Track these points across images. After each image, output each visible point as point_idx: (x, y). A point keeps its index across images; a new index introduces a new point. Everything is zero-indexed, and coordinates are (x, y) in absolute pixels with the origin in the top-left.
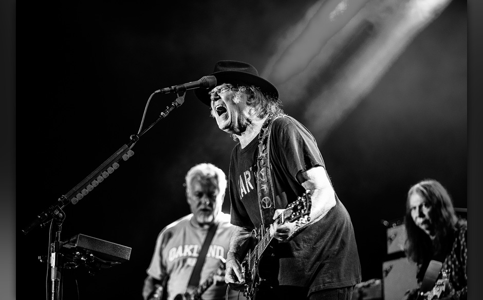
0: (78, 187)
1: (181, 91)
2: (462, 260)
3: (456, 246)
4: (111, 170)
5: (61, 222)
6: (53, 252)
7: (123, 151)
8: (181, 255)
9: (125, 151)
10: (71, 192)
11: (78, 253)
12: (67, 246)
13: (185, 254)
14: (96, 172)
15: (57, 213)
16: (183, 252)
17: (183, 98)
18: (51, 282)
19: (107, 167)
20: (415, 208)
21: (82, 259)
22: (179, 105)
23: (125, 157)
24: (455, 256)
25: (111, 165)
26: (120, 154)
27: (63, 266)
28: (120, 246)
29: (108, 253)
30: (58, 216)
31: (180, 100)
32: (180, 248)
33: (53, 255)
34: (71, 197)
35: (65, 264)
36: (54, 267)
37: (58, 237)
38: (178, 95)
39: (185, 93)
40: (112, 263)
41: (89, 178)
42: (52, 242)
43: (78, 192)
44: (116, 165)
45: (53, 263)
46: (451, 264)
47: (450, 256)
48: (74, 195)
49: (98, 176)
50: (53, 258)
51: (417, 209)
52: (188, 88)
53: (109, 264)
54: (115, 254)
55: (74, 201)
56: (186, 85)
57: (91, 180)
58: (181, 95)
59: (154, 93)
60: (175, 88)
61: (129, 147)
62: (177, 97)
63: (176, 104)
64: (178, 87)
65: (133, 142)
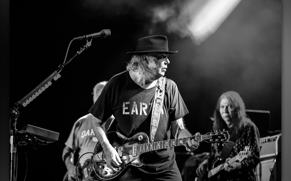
0: (27, 96)
1: (89, 39)
2: (247, 142)
3: (244, 134)
4: (47, 86)
5: (17, 117)
6: (12, 135)
7: (54, 75)
8: (89, 135)
9: (55, 75)
10: (23, 99)
11: (27, 136)
12: (21, 132)
13: (91, 134)
14: (38, 87)
15: (14, 112)
16: (90, 133)
17: (90, 42)
18: (11, 153)
19: (44, 84)
20: (223, 107)
21: (29, 139)
22: (88, 47)
23: (56, 79)
24: (243, 140)
25: (47, 83)
26: (53, 76)
27: (18, 144)
28: (52, 132)
29: (45, 136)
30: (14, 114)
31: (89, 44)
32: (88, 131)
33: (12, 137)
34: (22, 102)
35: (19, 143)
36: (12, 144)
37: (14, 127)
38: (87, 41)
39: (92, 40)
40: (48, 142)
41: (34, 91)
42: (11, 129)
43: (27, 99)
44: (50, 83)
45: (12, 142)
46: (240, 144)
47: (240, 139)
48: (25, 101)
49: (38, 90)
50: (12, 139)
51: (225, 107)
52: (93, 37)
53: (46, 143)
54: (49, 137)
55: (25, 105)
56: (92, 35)
57: (35, 92)
58: (89, 41)
59: (73, 40)
60: (86, 37)
61: (58, 72)
62: (87, 42)
63: (86, 46)
64: (87, 36)
65: (60, 69)
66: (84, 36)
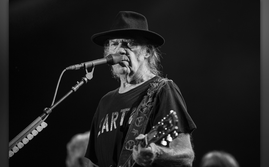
7: (37, 123)
9: (39, 123)
17: (92, 73)
19: (22, 138)
22: (88, 80)
31: (89, 76)
38: (87, 71)
39: (93, 69)
52: (96, 65)
58: (90, 71)
59: (65, 70)
60: (84, 65)
61: (43, 119)
62: (86, 74)
63: (86, 79)
64: (87, 64)
65: (47, 114)
66: (83, 64)
